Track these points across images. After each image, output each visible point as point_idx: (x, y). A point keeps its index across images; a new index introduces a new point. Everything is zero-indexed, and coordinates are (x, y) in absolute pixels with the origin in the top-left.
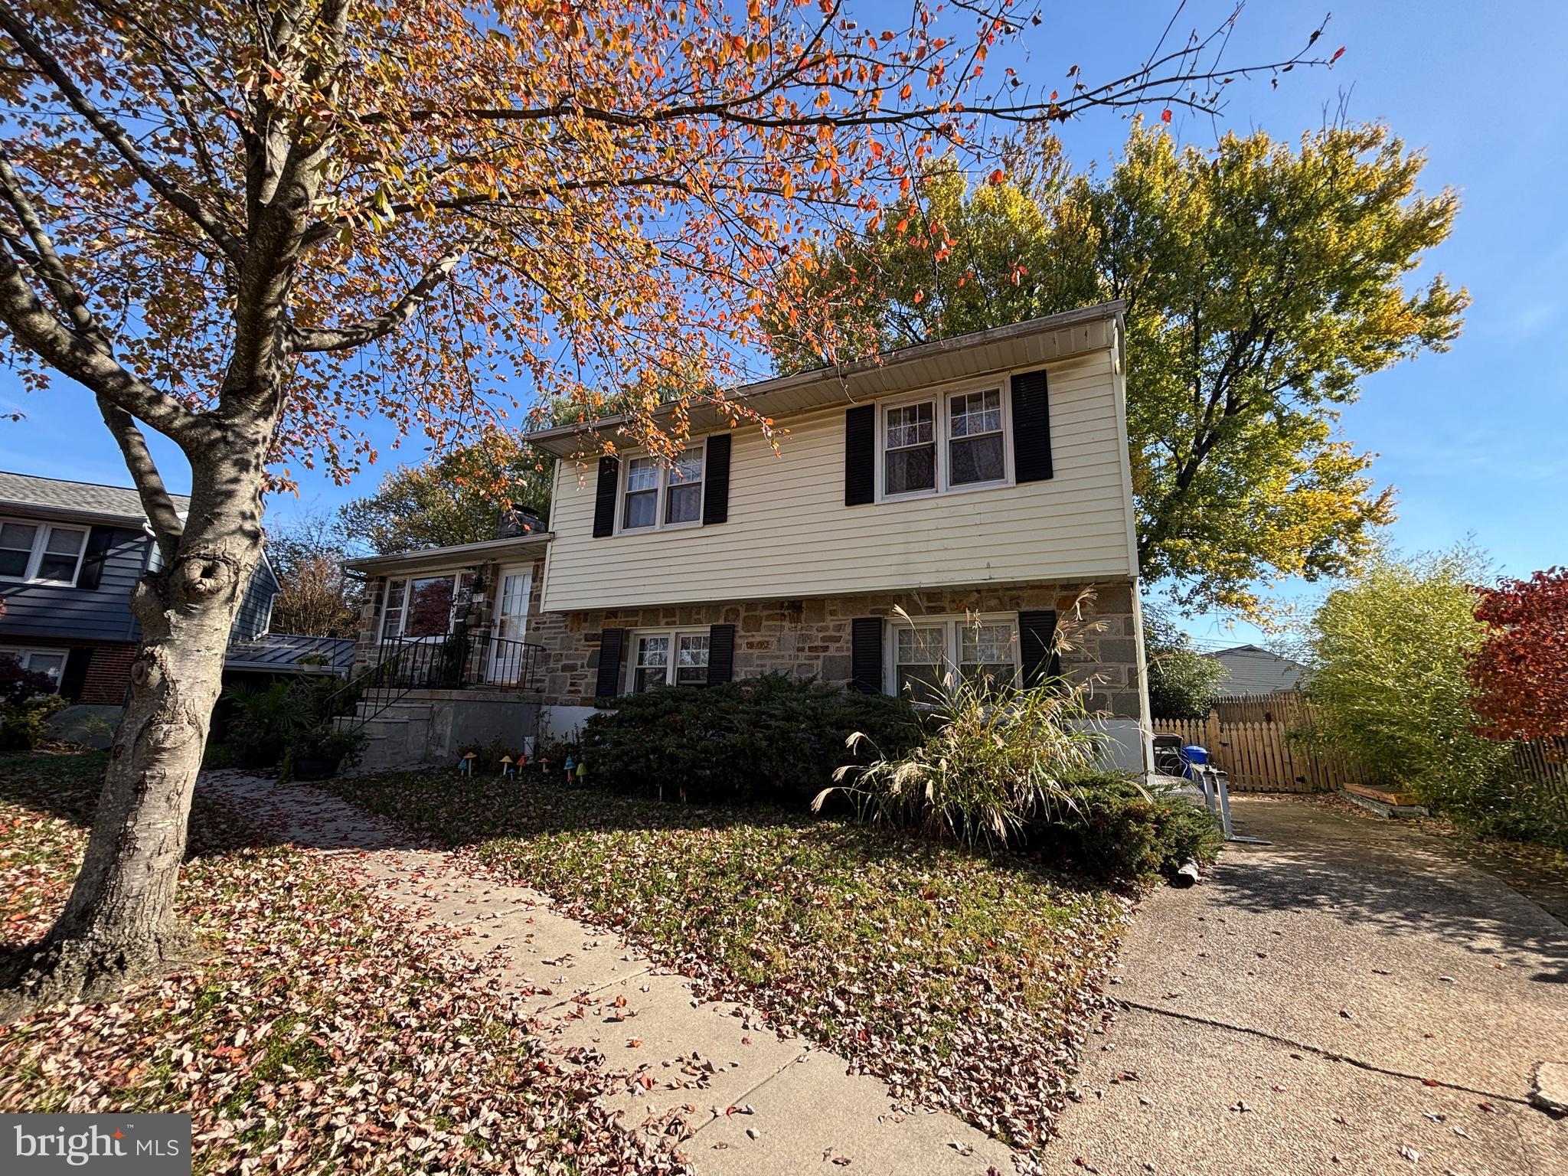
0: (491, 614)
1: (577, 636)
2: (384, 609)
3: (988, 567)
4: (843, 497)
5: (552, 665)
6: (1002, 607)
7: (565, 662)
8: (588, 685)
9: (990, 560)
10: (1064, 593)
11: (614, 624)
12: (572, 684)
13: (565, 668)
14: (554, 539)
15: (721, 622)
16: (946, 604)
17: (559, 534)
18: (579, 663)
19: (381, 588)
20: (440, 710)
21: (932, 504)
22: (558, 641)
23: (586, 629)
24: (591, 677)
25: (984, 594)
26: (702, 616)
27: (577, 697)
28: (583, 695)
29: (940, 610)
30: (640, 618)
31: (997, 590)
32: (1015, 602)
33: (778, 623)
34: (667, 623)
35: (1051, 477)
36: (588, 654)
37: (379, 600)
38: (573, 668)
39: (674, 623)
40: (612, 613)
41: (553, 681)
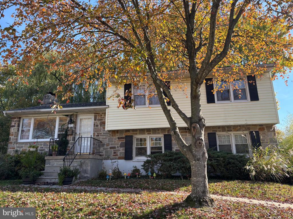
0: (75, 131)
1: (115, 138)
2: (20, 129)
3: (246, 120)
4: (206, 101)
5: (105, 147)
6: (246, 130)
7: (110, 146)
8: (121, 153)
9: (246, 119)
10: (260, 127)
11: (129, 134)
12: (114, 153)
13: (111, 148)
14: (109, 107)
15: (167, 133)
16: (232, 129)
17: (110, 106)
18: (116, 146)
19: (19, 121)
20: (84, 162)
21: (231, 104)
22: (107, 139)
23: (118, 135)
24: (122, 150)
25: (241, 127)
26: (160, 131)
27: (117, 157)
28: (119, 156)
29: (231, 131)
30: (138, 132)
31: (244, 126)
32: (249, 129)
33: (185, 134)
34: (148, 134)
35: (259, 100)
36: (120, 143)
37: (19, 126)
38: (114, 148)
39: (150, 134)
40: (128, 131)
41: (107, 152)
